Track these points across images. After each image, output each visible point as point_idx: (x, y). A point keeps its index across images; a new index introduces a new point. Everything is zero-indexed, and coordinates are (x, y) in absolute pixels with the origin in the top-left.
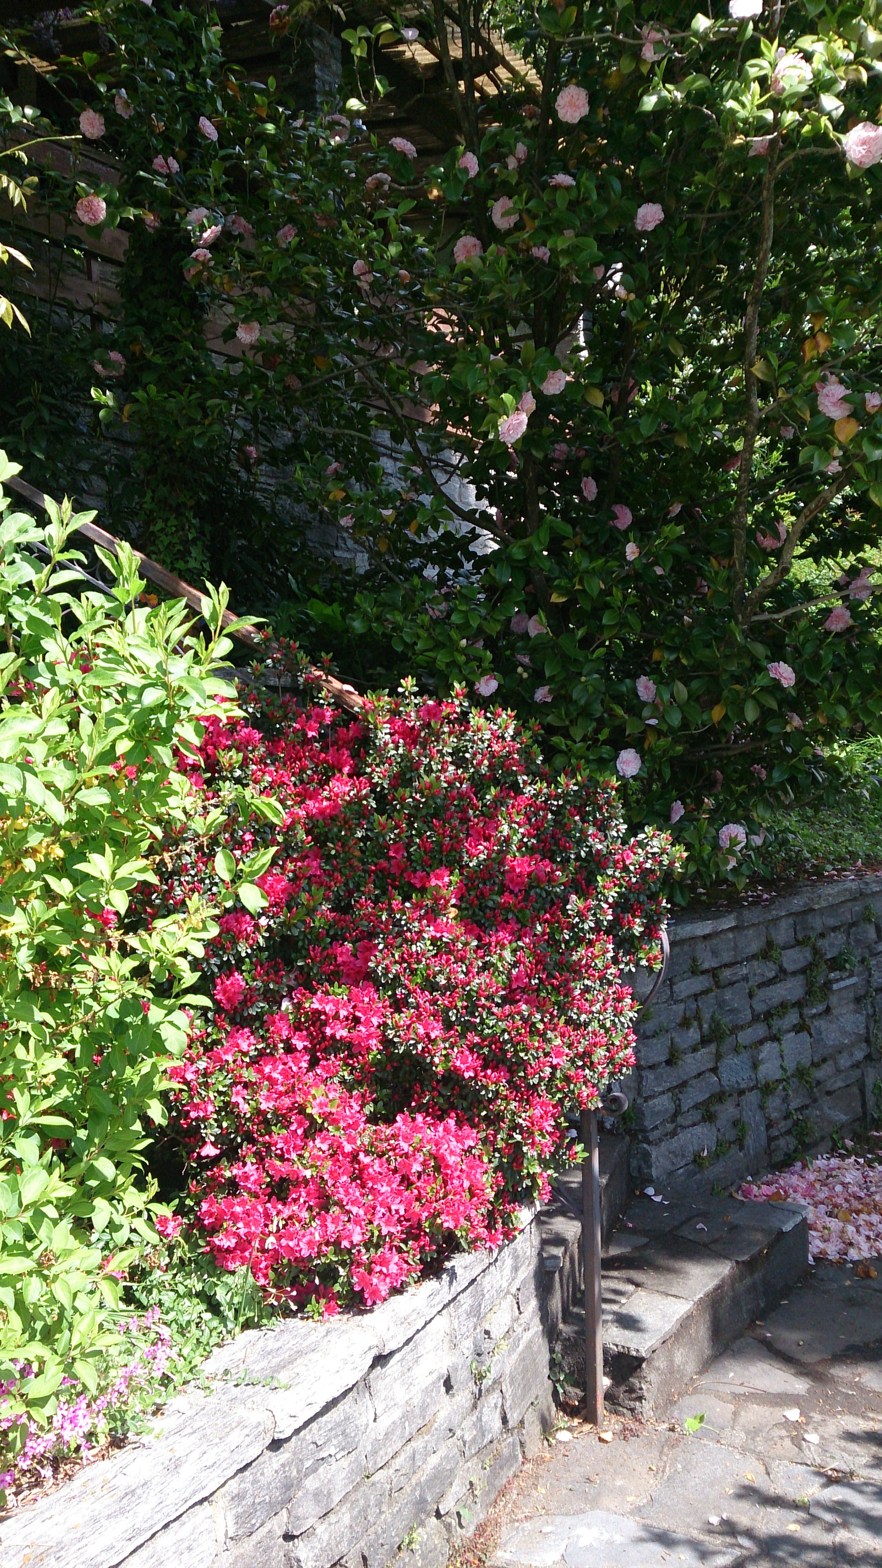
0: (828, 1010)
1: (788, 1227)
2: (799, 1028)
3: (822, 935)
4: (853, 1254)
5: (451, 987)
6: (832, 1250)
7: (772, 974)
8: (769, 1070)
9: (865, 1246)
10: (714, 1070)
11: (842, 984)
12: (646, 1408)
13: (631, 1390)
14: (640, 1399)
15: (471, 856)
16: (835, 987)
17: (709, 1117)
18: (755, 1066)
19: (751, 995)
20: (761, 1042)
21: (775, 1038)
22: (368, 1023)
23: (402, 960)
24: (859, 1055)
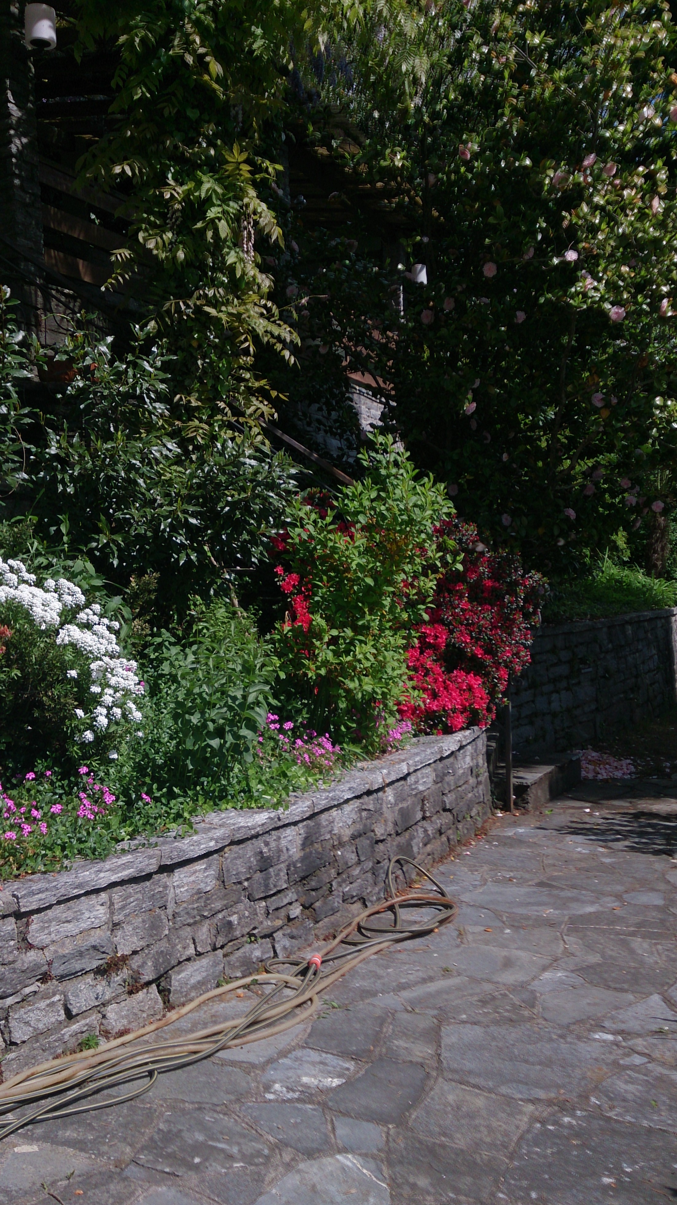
0: (579, 683)
1: (574, 759)
2: (567, 689)
3: (576, 646)
4: (600, 777)
5: (473, 624)
6: (590, 776)
7: (556, 661)
8: (555, 706)
9: (605, 774)
10: (533, 701)
11: (586, 670)
12: (530, 806)
13: (523, 800)
14: (527, 803)
15: (471, 578)
16: (583, 671)
17: (532, 723)
18: (550, 703)
19: (547, 670)
20: (552, 692)
21: (557, 692)
22: (442, 638)
23: (452, 615)
24: (593, 707)
